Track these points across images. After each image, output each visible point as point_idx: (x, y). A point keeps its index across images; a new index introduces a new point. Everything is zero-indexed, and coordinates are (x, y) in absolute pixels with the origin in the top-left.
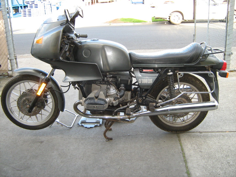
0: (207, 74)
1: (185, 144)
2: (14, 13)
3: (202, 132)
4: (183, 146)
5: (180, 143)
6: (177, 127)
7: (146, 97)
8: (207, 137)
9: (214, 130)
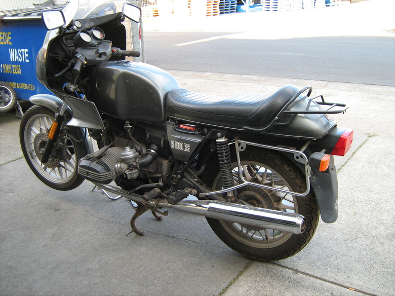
0: (292, 154)
1: (242, 283)
2: (252, 4)
3: (301, 272)
4: (232, 287)
5: (235, 279)
6: (251, 248)
7: (183, 176)
8: (298, 284)
9: (330, 276)
